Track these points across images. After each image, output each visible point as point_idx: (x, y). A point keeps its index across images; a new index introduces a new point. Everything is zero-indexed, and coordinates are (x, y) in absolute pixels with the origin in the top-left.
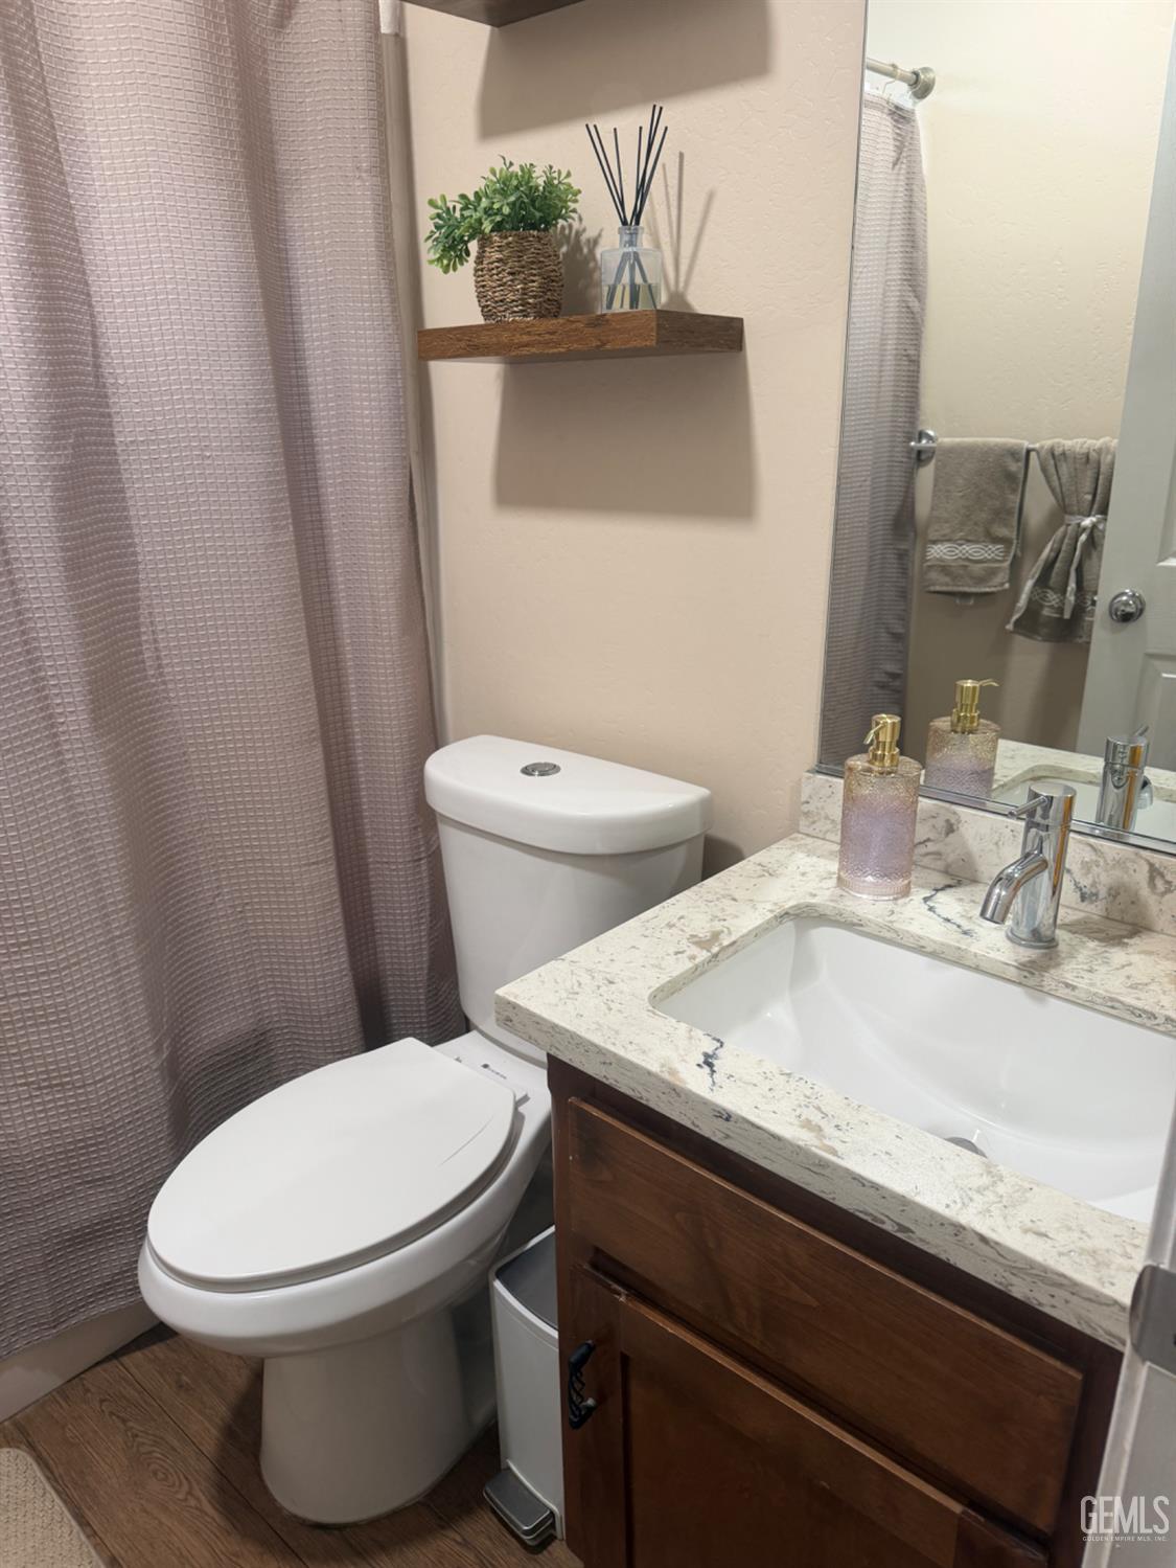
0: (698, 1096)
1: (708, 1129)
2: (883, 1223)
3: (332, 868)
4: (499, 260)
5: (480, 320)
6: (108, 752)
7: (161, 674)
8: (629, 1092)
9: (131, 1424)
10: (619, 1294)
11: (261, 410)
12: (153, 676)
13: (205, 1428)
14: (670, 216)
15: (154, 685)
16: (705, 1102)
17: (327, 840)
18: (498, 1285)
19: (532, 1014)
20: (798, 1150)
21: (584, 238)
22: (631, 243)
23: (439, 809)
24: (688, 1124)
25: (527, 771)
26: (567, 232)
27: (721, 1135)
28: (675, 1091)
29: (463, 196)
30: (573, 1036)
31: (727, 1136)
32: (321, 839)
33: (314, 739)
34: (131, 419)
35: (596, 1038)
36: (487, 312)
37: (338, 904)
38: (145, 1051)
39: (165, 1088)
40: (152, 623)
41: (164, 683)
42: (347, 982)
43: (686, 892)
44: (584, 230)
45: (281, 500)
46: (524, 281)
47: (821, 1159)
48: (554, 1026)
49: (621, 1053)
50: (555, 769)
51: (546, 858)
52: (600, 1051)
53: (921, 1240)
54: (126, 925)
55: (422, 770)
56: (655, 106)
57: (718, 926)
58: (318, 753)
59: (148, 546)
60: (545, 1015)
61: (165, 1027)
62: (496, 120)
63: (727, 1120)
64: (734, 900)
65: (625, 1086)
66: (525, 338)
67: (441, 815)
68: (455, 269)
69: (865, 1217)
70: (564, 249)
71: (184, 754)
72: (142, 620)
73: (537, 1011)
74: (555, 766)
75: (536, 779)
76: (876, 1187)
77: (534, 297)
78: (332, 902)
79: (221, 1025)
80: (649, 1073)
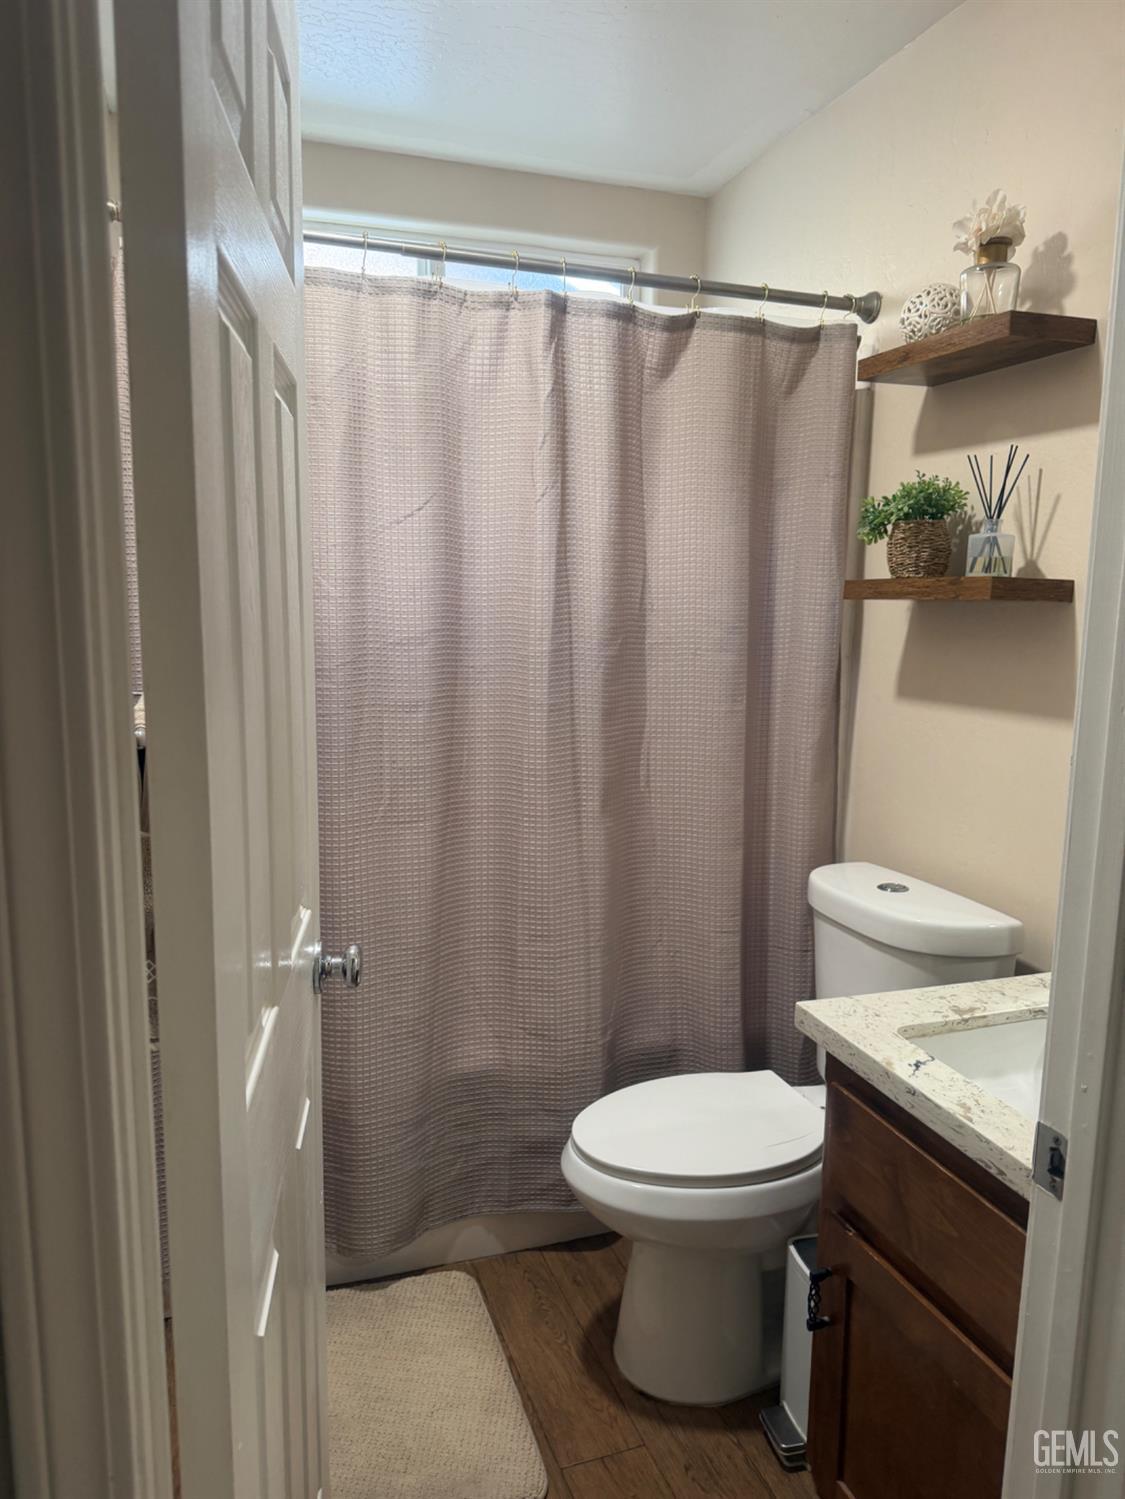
0: (900, 1079)
1: (903, 1101)
2: (990, 1168)
3: (738, 939)
4: (902, 538)
5: (887, 575)
6: (608, 828)
7: (648, 787)
8: (863, 1075)
9: (539, 1290)
10: (850, 1231)
11: (737, 628)
12: (643, 787)
13: (585, 1312)
14: (1030, 509)
15: (643, 792)
16: (903, 1082)
17: (737, 918)
18: (792, 1249)
19: (816, 1019)
20: (949, 1116)
21: (974, 521)
22: (992, 530)
23: (816, 908)
24: (892, 1097)
25: (882, 887)
26: (963, 516)
27: (909, 1106)
28: (888, 1074)
29: (885, 498)
30: (836, 1035)
31: (913, 1107)
32: (734, 916)
33: (739, 844)
34: (657, 628)
35: (850, 1039)
36: (893, 571)
37: (738, 966)
38: (595, 1031)
39: (603, 1062)
40: (648, 753)
41: (650, 792)
42: (737, 1027)
43: (969, 984)
44: (974, 516)
45: (741, 683)
46: (918, 552)
47: (960, 1121)
48: (826, 1028)
49: (861, 1047)
50: (904, 889)
51: (879, 949)
52: (850, 1046)
53: (1011, 1181)
54: (599, 941)
55: (807, 878)
56: (1012, 447)
57: (978, 1005)
58: (738, 855)
59: (654, 706)
60: (822, 1020)
61: (611, 1020)
62: (925, 443)
63: (914, 1094)
64: (1003, 994)
65: (861, 1070)
66: (911, 589)
67: (817, 911)
68: (876, 541)
69: (981, 1164)
70: (960, 528)
71: (654, 840)
72: (643, 750)
73: (818, 1018)
74: (904, 887)
75: (888, 893)
76: (988, 1142)
77: (925, 562)
78: (735, 964)
79: (649, 1035)
80: (875, 1062)
